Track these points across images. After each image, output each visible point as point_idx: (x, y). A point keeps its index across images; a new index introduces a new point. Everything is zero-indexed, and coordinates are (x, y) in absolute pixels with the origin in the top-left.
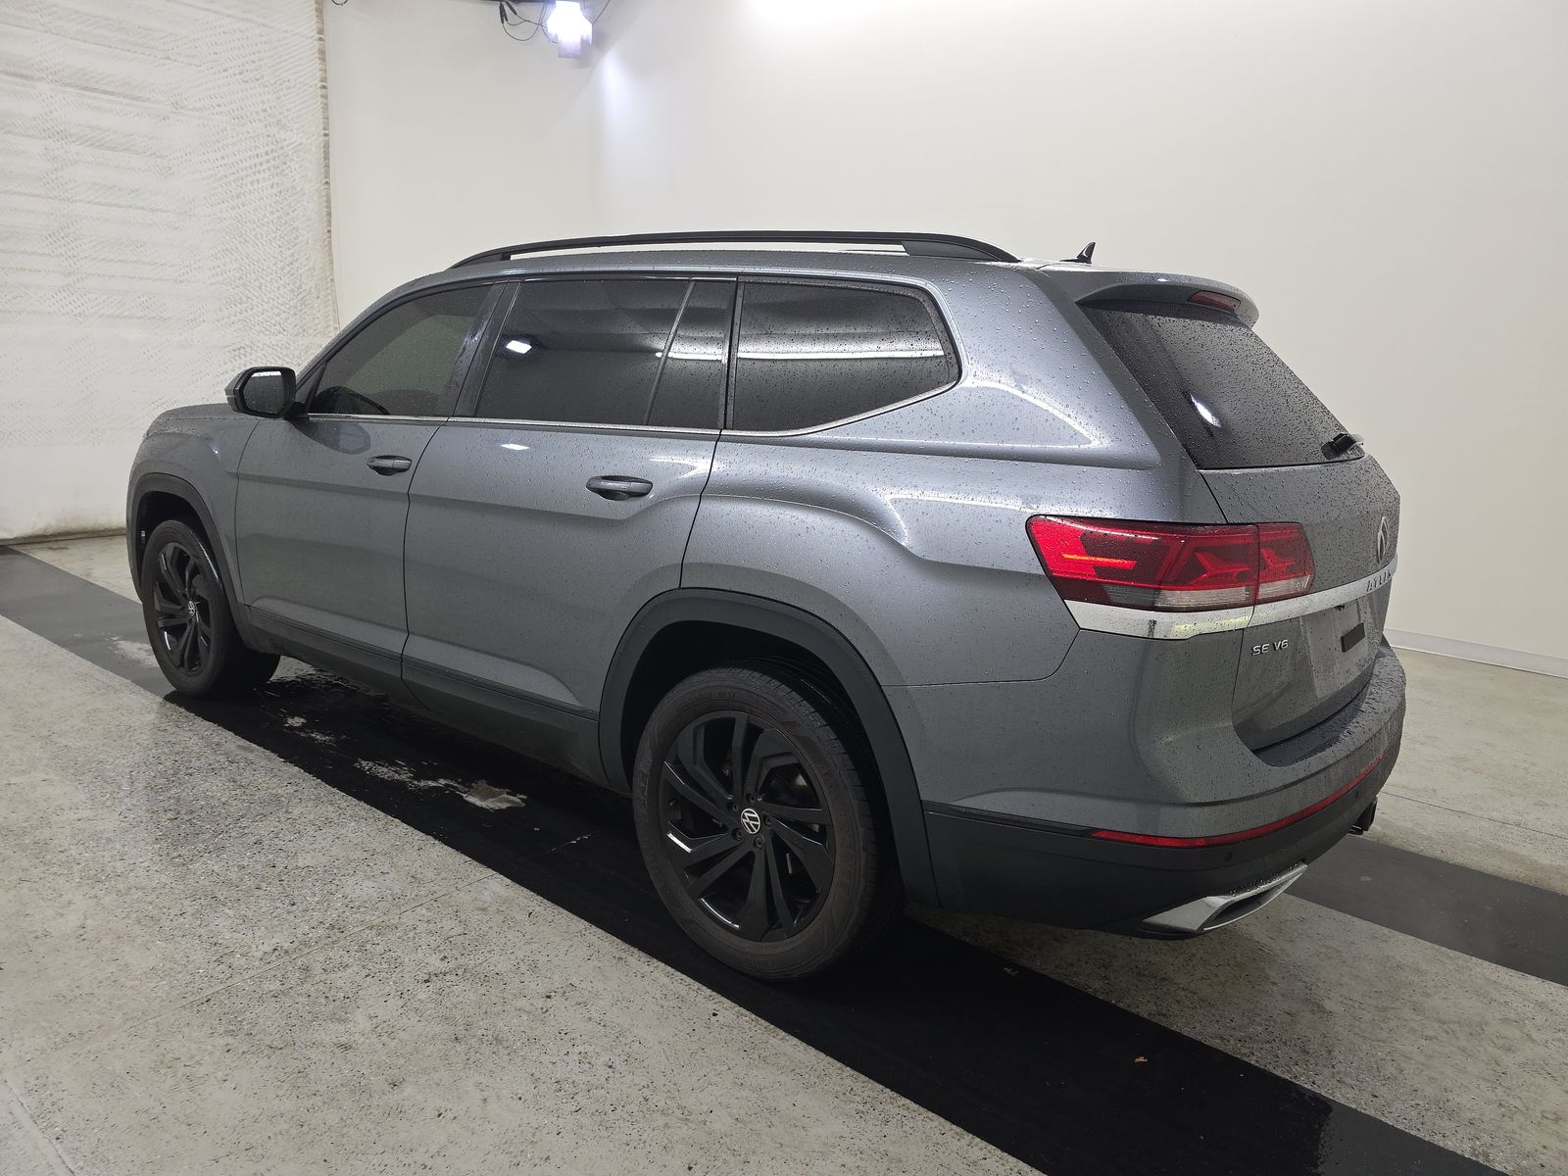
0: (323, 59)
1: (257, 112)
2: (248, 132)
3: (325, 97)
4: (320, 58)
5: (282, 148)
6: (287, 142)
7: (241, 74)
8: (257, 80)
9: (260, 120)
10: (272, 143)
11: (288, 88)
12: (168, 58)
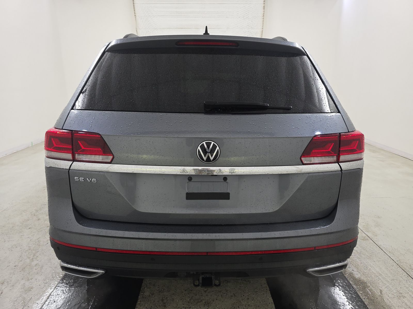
0: (264, 9)
1: (246, 26)
2: (244, 31)
3: (263, 18)
4: (263, 9)
5: (252, 34)
6: (253, 32)
7: (243, 17)
8: (247, 18)
9: (247, 28)
10: (249, 33)
11: (255, 18)
12: (227, 17)
